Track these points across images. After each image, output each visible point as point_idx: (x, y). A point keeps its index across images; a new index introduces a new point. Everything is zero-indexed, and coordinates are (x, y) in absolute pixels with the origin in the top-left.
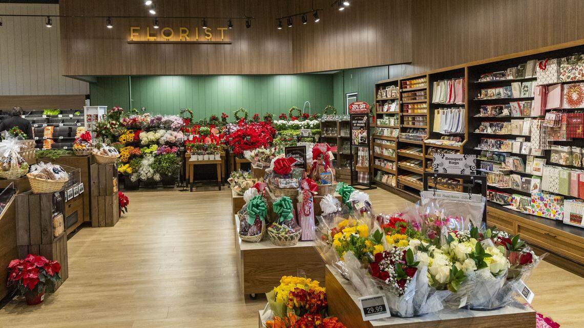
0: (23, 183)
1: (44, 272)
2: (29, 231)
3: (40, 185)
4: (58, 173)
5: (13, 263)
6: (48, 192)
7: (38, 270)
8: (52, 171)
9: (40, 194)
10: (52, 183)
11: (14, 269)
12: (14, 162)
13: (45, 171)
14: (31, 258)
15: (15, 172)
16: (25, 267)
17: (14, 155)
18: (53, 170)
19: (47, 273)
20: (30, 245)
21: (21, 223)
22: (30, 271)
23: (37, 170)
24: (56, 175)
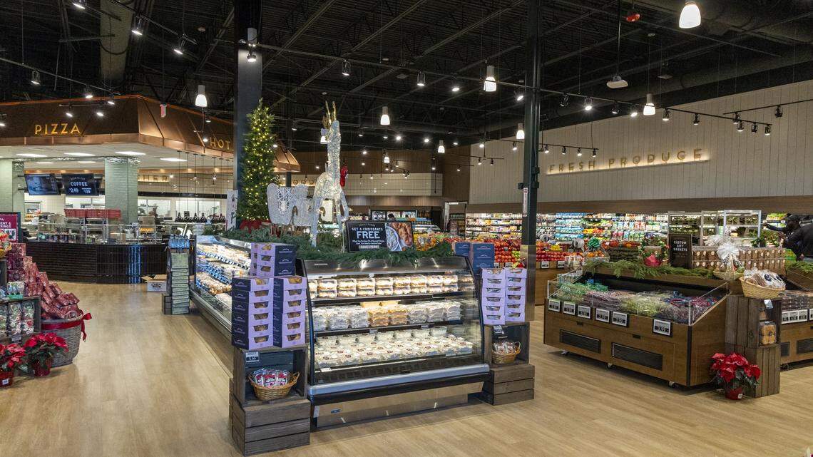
0: (737, 286)
1: (742, 372)
2: (736, 331)
3: (750, 289)
4: (770, 280)
5: (717, 355)
6: (758, 297)
7: (736, 368)
8: (763, 277)
9: (749, 299)
10: (762, 289)
11: (716, 360)
12: (729, 264)
13: (757, 276)
14: (734, 356)
15: (730, 274)
16: (725, 361)
17: (731, 258)
18: (765, 276)
19: (745, 373)
20: (735, 345)
21: (730, 322)
22: (728, 366)
23: (749, 275)
24: (767, 282)
